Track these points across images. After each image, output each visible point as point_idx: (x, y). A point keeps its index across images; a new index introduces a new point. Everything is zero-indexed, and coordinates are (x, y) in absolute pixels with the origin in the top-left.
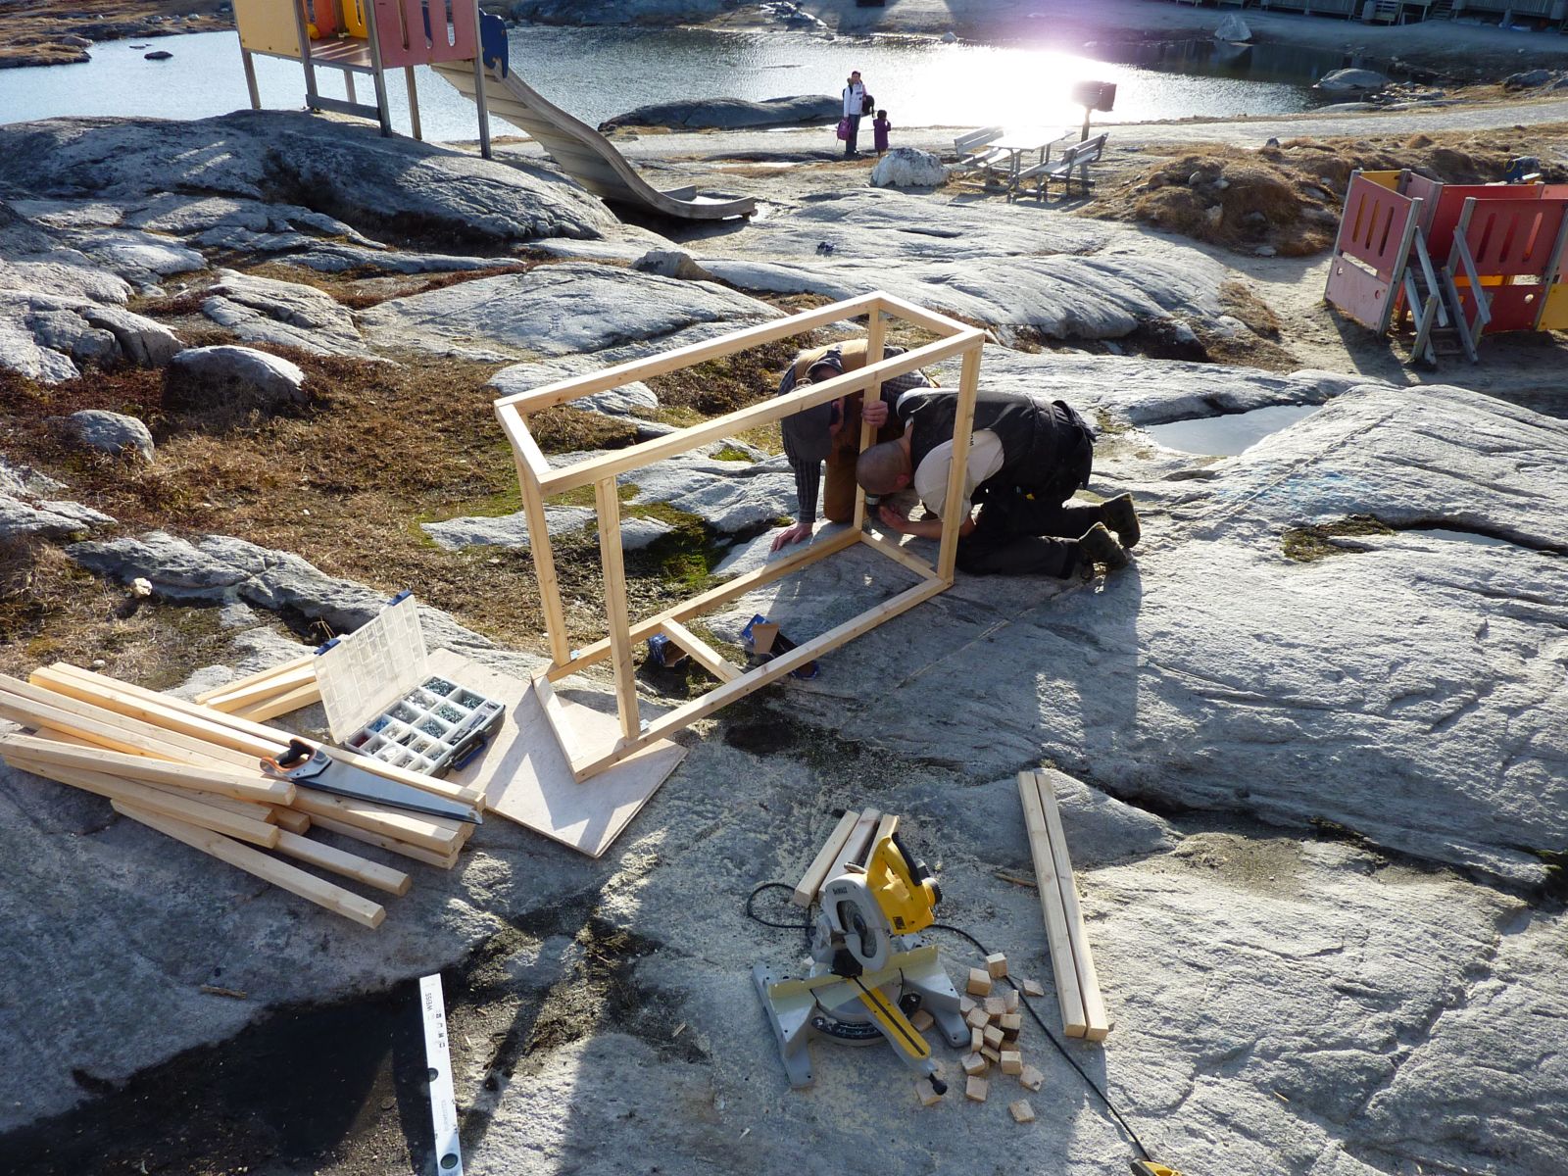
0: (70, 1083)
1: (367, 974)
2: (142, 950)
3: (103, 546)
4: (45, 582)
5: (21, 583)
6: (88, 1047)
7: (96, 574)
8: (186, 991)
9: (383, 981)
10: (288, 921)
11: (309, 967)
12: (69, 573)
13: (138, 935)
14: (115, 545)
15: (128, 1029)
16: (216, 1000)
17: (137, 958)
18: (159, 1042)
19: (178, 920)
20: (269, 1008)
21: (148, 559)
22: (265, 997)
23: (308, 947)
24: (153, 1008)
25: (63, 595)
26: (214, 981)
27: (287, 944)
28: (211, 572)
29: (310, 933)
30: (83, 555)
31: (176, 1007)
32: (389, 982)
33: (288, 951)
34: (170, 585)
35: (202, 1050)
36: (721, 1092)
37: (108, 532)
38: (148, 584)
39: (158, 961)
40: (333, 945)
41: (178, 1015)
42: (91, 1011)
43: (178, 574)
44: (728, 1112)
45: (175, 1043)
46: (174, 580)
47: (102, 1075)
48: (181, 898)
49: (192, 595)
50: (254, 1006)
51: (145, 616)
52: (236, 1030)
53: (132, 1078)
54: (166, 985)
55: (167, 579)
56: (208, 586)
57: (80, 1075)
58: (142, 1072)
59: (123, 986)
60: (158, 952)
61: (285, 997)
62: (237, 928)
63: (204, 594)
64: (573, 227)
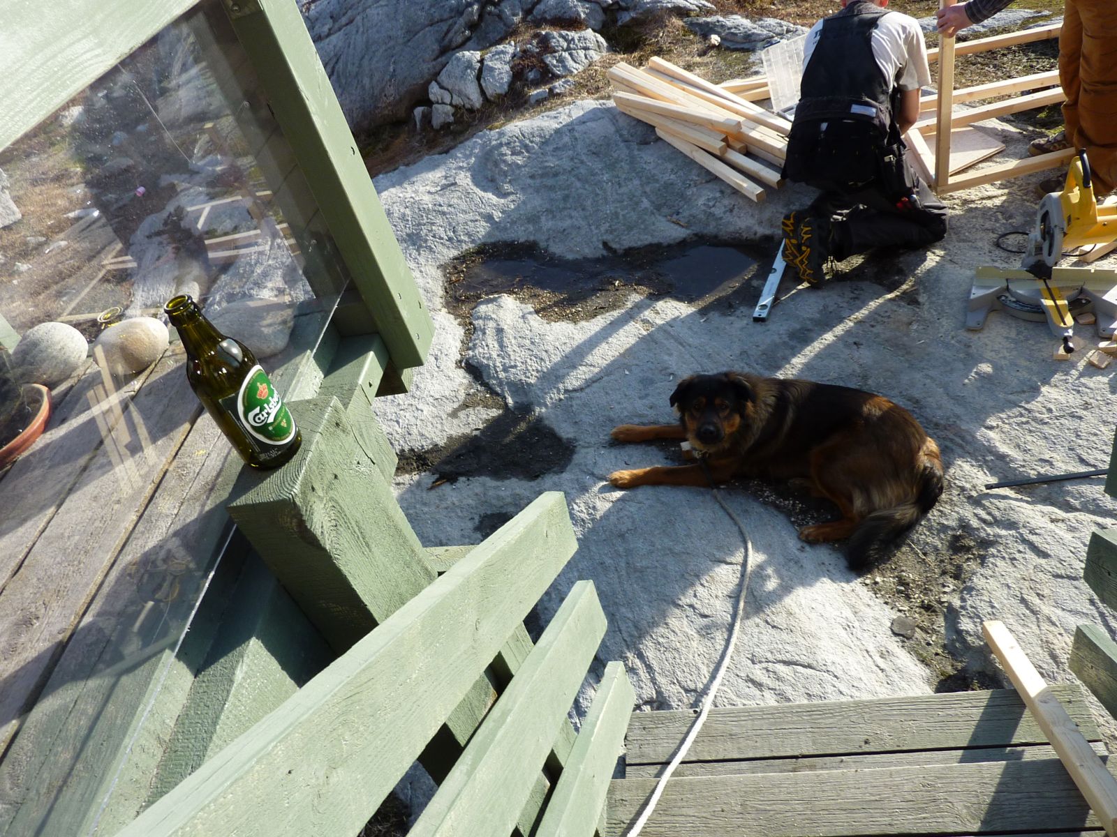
0: (601, 246)
1: (748, 228)
2: (647, 197)
3: (703, 20)
4: (668, 36)
5: (656, 36)
6: (611, 233)
7: (695, 34)
8: (660, 218)
9: (755, 234)
10: (718, 195)
11: (721, 218)
12: (681, 33)
13: (648, 189)
14: (709, 20)
15: (630, 228)
16: (672, 225)
17: (645, 200)
18: (642, 237)
19: (668, 186)
20: (696, 235)
21: (722, 26)
22: (696, 229)
23: (723, 209)
24: (644, 221)
25: (675, 44)
26: (675, 216)
27: (714, 206)
28: (753, 34)
29: (726, 202)
30: (692, 24)
31: (654, 224)
32: (758, 235)
33: (713, 209)
34: (731, 41)
35: (659, 245)
36: (918, 321)
37: (709, 12)
38: (719, 39)
39: (652, 202)
40: (736, 210)
41: (653, 227)
42: (618, 218)
43: (735, 34)
44: (916, 331)
45: (647, 239)
46: (732, 38)
47: (614, 246)
48: (673, 177)
49: (739, 46)
50: (688, 232)
51: (712, 56)
52: (677, 241)
53: (625, 250)
54: (653, 213)
55: (729, 37)
56: (750, 41)
57: (605, 244)
58: (630, 249)
59: (634, 210)
60: (654, 199)
61: (705, 232)
62: (693, 194)
63: (746, 46)
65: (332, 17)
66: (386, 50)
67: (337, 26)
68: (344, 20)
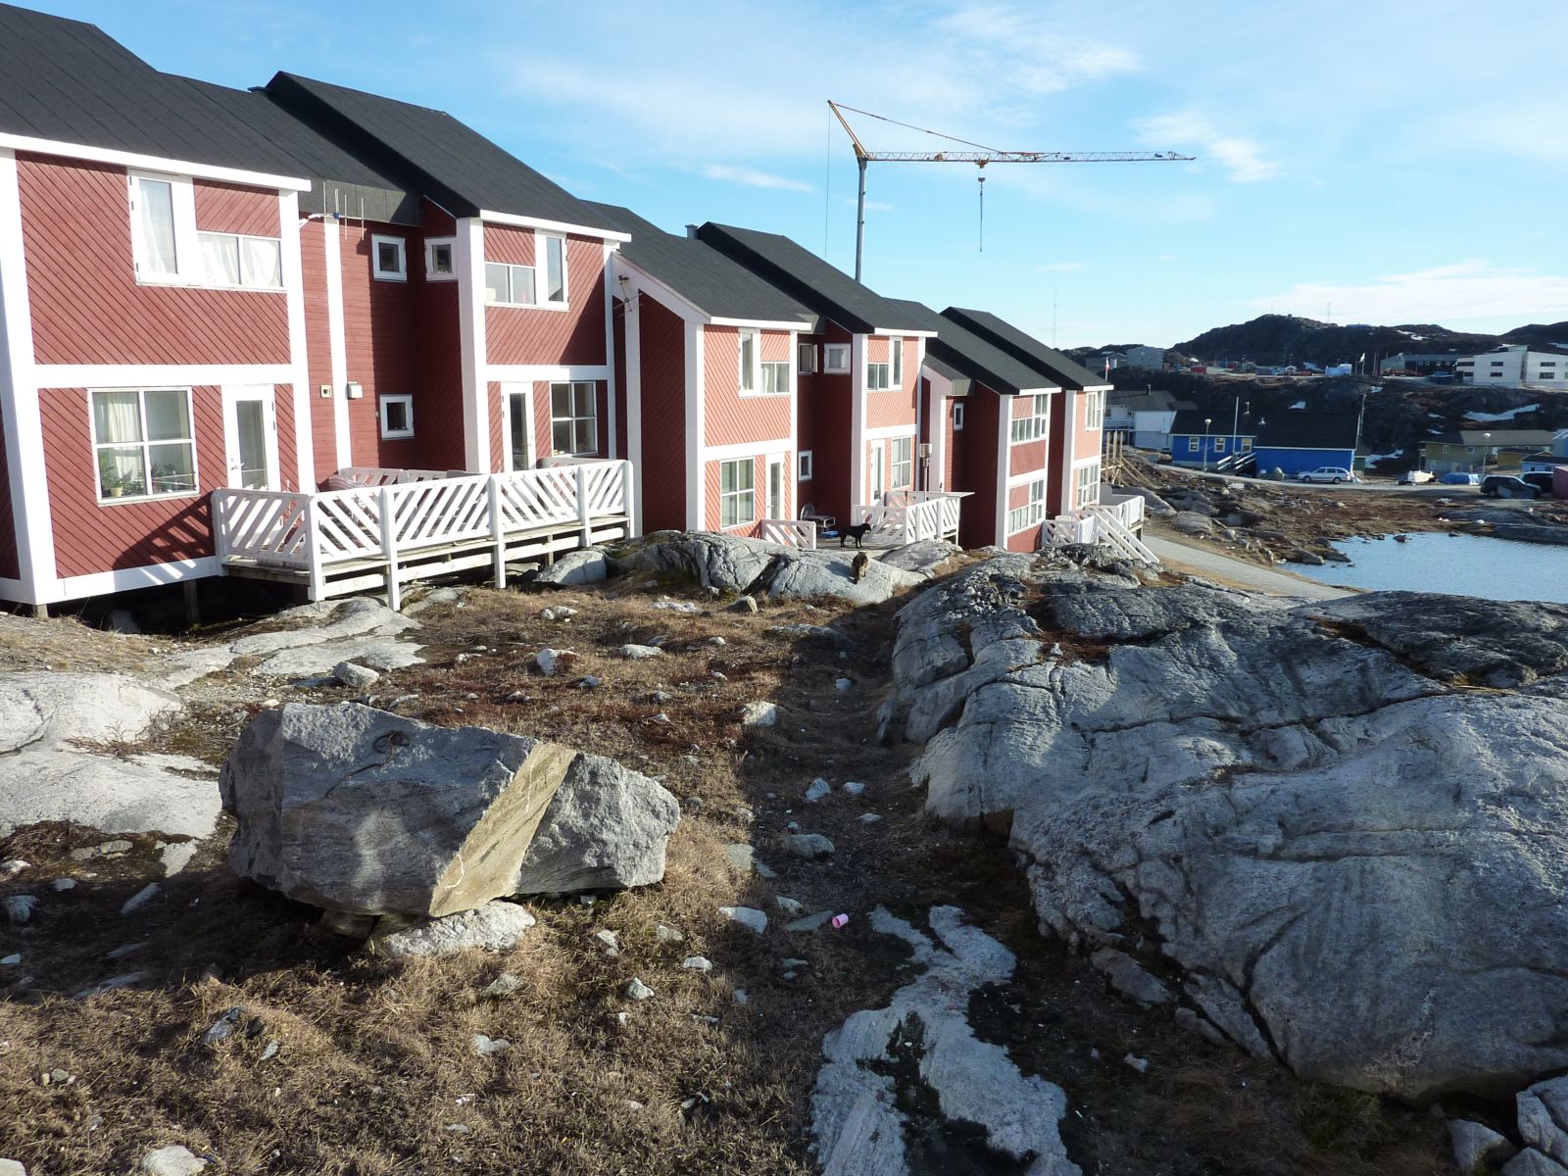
65: (1281, 825)
66: (1417, 965)
67: (1294, 848)
68: (1312, 846)
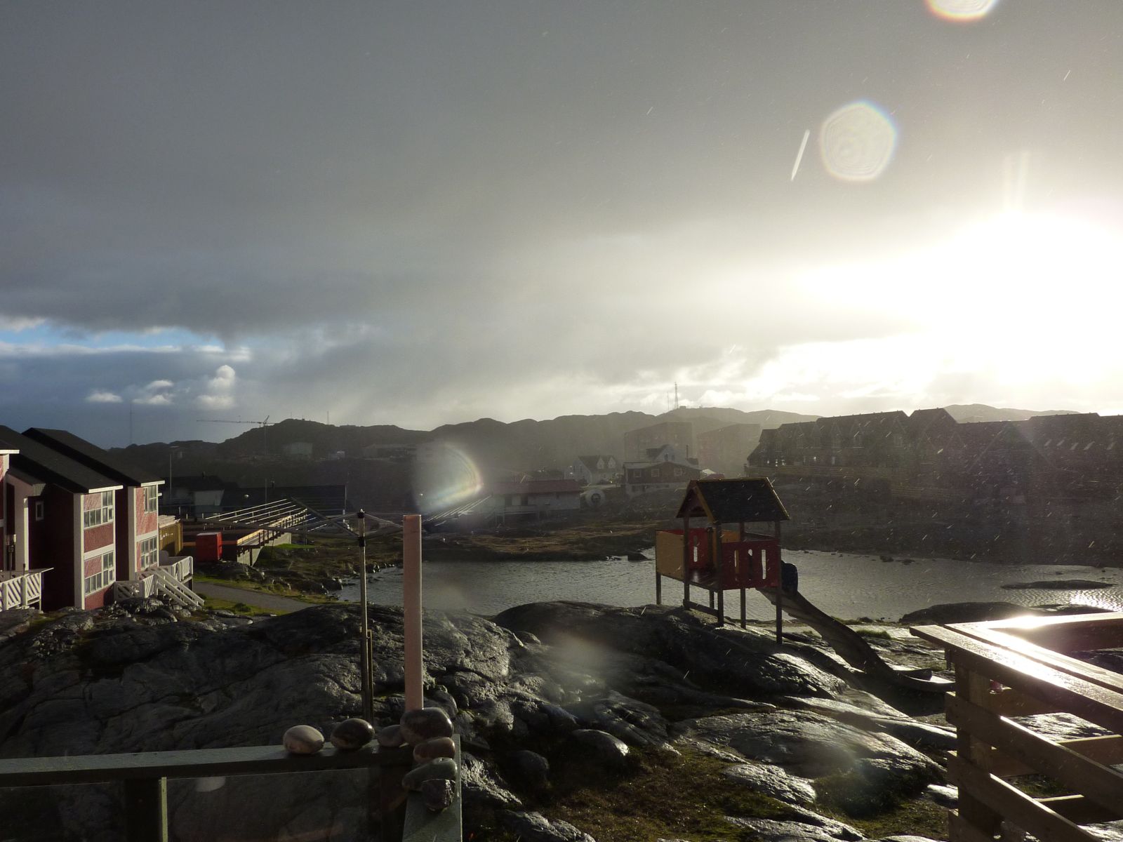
3: (513, 813)
14: (519, 815)
21: (528, 823)
37: (518, 808)
64: (815, 690)
